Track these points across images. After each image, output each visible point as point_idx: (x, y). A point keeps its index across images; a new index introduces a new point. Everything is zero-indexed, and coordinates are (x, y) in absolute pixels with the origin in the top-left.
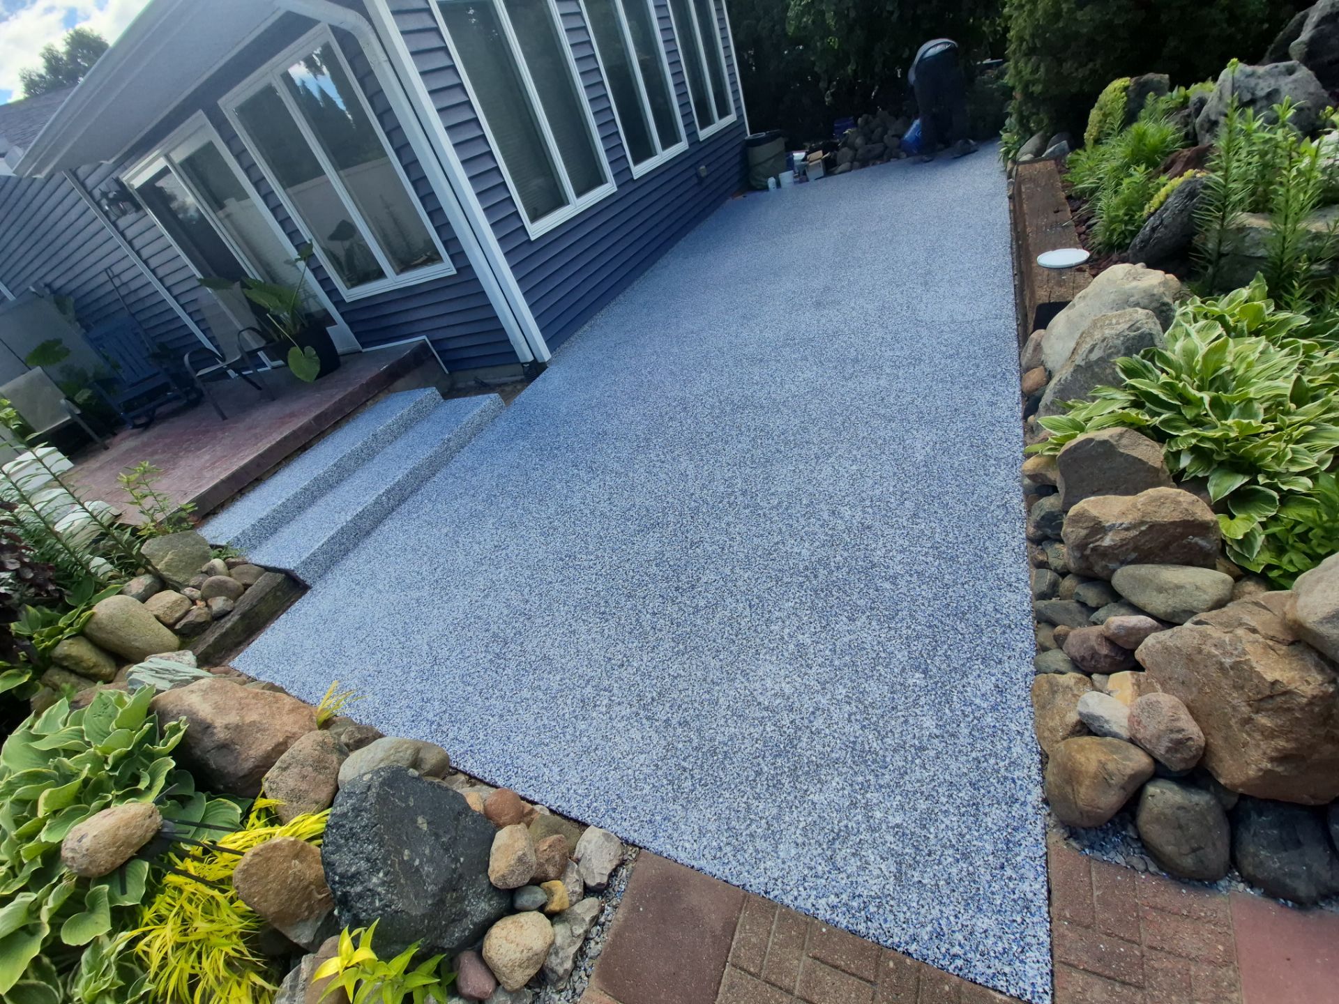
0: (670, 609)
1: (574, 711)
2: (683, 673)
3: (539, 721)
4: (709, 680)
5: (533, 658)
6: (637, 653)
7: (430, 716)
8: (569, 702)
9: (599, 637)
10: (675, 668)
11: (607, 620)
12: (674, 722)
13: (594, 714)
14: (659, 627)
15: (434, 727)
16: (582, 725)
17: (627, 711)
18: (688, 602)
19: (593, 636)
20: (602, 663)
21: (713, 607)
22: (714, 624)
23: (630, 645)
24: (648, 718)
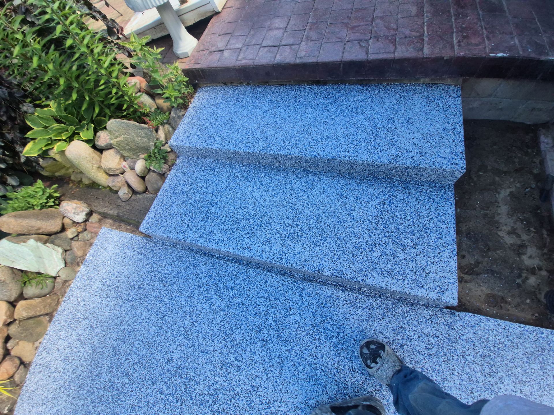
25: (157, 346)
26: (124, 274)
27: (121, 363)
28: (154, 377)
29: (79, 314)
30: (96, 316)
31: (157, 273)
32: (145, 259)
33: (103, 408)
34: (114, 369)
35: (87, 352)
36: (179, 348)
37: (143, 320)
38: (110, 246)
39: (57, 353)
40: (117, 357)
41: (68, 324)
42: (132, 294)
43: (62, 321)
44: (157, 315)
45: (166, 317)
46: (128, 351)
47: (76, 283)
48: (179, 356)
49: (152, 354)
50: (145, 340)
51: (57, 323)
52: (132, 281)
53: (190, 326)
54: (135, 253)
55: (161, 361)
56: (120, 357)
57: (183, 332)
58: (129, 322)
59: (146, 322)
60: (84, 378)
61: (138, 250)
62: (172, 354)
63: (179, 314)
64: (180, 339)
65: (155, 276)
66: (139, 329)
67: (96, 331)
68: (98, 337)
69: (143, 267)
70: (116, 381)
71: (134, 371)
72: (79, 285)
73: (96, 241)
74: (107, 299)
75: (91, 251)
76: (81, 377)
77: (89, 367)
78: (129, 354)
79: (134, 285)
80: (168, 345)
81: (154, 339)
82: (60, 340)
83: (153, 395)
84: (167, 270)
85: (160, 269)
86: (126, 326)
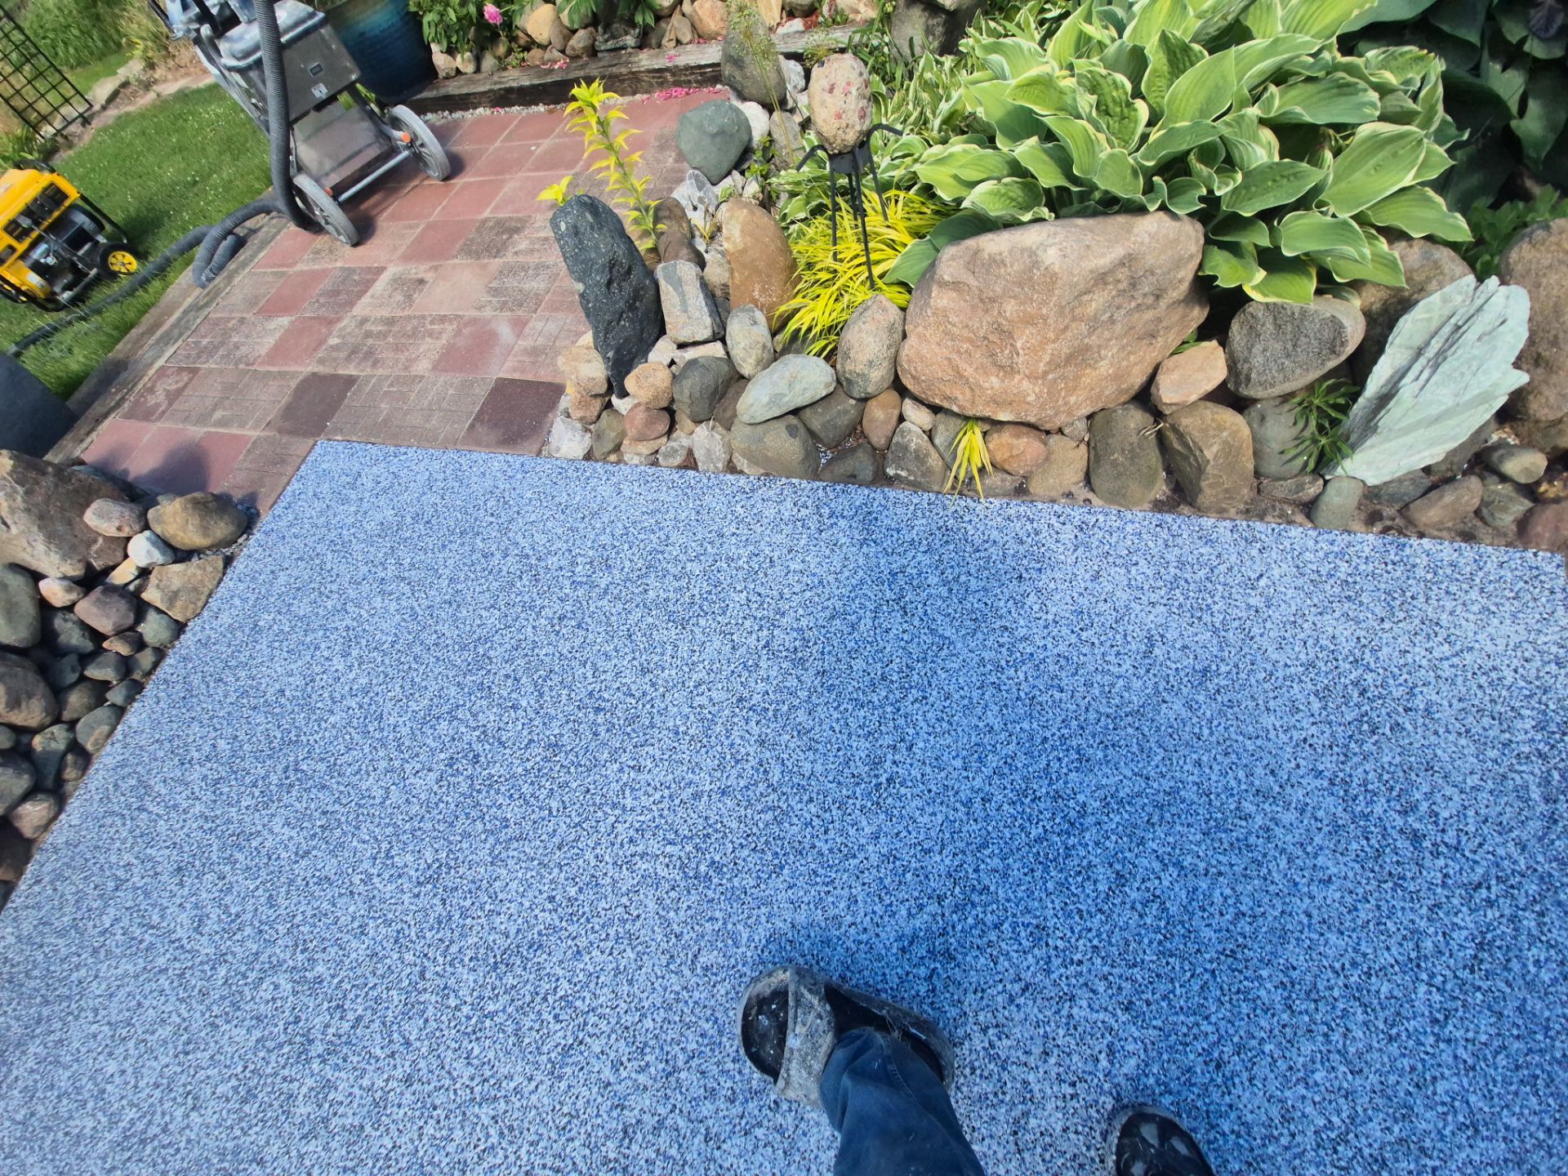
0: (490, 717)
1: (618, 553)
2: (484, 614)
3: (663, 537)
4: (454, 606)
5: (702, 622)
6: (541, 638)
7: (842, 523)
8: (627, 564)
9: (602, 664)
10: (492, 619)
11: (591, 694)
12: (498, 556)
13: (591, 553)
14: (510, 682)
15: (826, 511)
16: (605, 539)
17: (552, 561)
18: (463, 729)
19: (609, 665)
20: (589, 620)
21: (429, 719)
22: (434, 687)
23: (551, 650)
24: (527, 556)
25: (1247, 991)
26: (1433, 739)
27: (1142, 842)
28: (1148, 1003)
29: (1221, 605)
30: (1243, 676)
31: (1507, 912)
32: (1535, 826)
33: (1006, 807)
34: (1117, 819)
35: (1127, 688)
36: (1275, 1112)
37: (1312, 898)
38: (1507, 628)
39: (1087, 576)
40: (1155, 819)
41: (1176, 577)
42: (1378, 810)
43: (1177, 551)
44: (1354, 964)
45: (1360, 1017)
46: (1188, 861)
47: (1311, 543)
48: (1249, 1118)
49: (1213, 972)
50: (1244, 925)
51: (1164, 534)
52: (1426, 788)
53: (1366, 1151)
54: (1538, 766)
55: (1205, 1027)
56: (1160, 833)
57: (1335, 1119)
58: (1278, 831)
59: (1309, 916)
60: (1057, 704)
61: (1556, 775)
62: (1245, 1075)
63: (1392, 1079)
64: (1309, 1110)
65: (1490, 903)
66: (1272, 888)
67: (1201, 698)
68: (1185, 713)
69: (1503, 830)
70: (1087, 835)
71: (1139, 907)
72: (1308, 556)
73: (1492, 554)
74: (1312, 698)
75: (1446, 551)
76: (1057, 695)
77: (1092, 716)
78: (1178, 865)
79: (1414, 808)
80: (1267, 1048)
81: (1264, 973)
82: (1123, 571)
83: (1095, 1015)
84: (1537, 962)
85: (1529, 922)
86: (1259, 820)
